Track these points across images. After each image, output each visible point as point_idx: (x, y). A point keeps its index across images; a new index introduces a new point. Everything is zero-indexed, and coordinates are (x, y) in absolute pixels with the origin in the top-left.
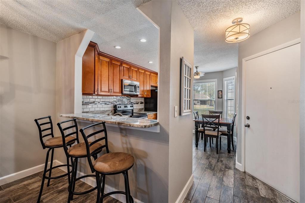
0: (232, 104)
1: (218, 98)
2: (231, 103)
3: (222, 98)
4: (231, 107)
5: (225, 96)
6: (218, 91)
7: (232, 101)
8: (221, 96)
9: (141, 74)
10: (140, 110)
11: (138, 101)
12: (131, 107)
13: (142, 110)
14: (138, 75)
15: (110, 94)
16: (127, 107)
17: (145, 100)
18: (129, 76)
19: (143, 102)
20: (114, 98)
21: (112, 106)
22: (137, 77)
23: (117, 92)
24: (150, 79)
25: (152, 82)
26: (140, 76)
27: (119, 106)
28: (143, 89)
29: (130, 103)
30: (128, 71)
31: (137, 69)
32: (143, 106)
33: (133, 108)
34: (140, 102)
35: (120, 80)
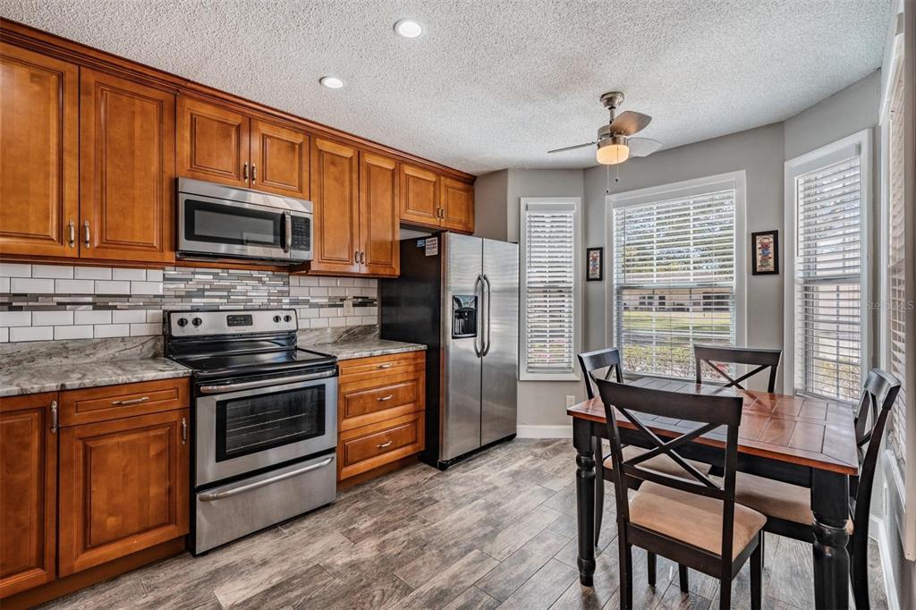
0: (842, 304)
1: (755, 273)
2: (838, 315)
3: (776, 272)
4: (838, 322)
5: (799, 260)
6: (754, 236)
7: (842, 287)
8: (771, 262)
9: (333, 163)
10: (353, 336)
11: (341, 294)
12: (277, 319)
13: (360, 332)
14: (306, 167)
15: (70, 250)
16: (247, 320)
17: (381, 289)
18: (242, 167)
19: (375, 300)
20: (165, 279)
21: (154, 315)
22: (305, 175)
23: (137, 244)
24: (393, 192)
25: (407, 207)
26: (321, 173)
27: (190, 317)
28: (348, 235)
29: (288, 301)
30: (231, 142)
31: (299, 139)
32: (371, 316)
33: (291, 326)
34: (354, 297)
35: (161, 181)
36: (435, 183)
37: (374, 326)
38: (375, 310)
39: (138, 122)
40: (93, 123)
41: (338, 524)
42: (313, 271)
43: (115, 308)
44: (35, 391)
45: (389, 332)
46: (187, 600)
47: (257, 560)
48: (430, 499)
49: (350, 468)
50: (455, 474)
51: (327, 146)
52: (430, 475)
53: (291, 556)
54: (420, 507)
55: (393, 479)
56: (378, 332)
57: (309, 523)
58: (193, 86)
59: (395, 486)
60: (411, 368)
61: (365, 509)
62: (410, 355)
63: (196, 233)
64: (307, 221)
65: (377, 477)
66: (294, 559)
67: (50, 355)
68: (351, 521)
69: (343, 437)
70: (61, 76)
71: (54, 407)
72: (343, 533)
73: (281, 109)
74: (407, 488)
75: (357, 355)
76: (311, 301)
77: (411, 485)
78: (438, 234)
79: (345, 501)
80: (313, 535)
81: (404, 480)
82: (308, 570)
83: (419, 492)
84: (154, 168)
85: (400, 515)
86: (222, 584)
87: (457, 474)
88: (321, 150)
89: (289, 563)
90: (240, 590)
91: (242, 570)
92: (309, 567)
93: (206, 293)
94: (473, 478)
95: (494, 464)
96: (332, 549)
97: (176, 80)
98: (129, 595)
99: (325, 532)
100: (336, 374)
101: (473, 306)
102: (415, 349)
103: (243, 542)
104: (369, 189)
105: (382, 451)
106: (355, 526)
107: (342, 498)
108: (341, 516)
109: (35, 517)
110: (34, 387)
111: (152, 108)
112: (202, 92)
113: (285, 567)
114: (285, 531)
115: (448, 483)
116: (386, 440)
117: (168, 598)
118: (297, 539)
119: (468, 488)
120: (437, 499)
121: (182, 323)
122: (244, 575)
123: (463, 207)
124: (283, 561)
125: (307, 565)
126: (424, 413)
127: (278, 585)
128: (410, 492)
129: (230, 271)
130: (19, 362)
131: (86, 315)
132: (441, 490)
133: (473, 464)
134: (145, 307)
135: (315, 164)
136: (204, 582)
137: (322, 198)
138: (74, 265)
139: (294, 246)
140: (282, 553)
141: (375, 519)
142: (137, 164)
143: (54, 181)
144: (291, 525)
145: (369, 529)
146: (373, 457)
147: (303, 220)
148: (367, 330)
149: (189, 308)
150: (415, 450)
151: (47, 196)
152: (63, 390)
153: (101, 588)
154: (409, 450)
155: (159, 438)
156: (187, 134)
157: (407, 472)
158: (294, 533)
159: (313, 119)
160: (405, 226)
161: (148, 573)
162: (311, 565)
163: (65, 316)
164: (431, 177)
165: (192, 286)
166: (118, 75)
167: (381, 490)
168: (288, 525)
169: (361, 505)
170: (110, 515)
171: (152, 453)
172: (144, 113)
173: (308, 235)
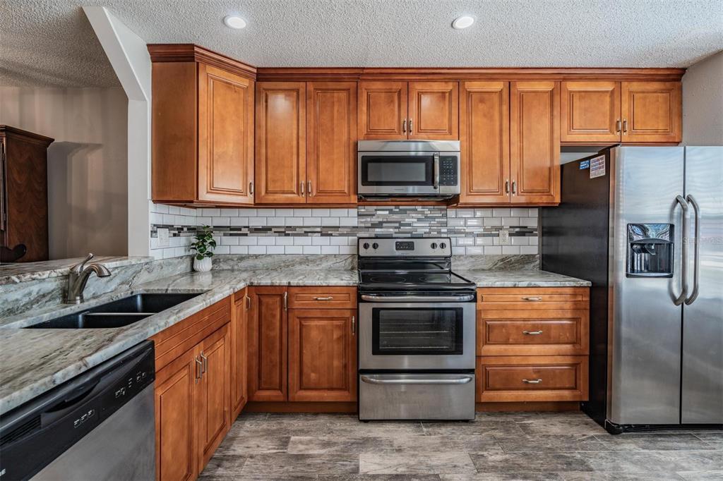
9: (482, 101)
10: (508, 265)
11: (496, 223)
12: (434, 246)
13: (517, 261)
14: (455, 111)
15: (302, 199)
16: (410, 246)
17: (541, 218)
18: (402, 122)
19: (536, 230)
20: (359, 215)
21: (353, 240)
22: (455, 118)
23: (335, 192)
24: (552, 115)
25: (571, 126)
26: (469, 114)
27: (371, 242)
28: (498, 166)
29: (446, 230)
30: (394, 106)
31: (450, 86)
32: (531, 246)
33: (446, 252)
34: (511, 227)
35: (349, 146)
36: (612, 92)
37: (534, 256)
38: (535, 240)
39: (336, 108)
40: (312, 117)
41: (469, 445)
42: (462, 204)
43: (331, 235)
44: (277, 284)
45: (551, 263)
46: (344, 452)
47: (396, 444)
48: (582, 463)
49: (492, 393)
50: (630, 446)
51: (475, 86)
52: (592, 433)
53: (420, 454)
54: (565, 467)
55: (542, 420)
56: (538, 262)
57: (445, 430)
58: (367, 71)
59: (543, 429)
60: (568, 305)
61: (501, 440)
62: (568, 290)
63: (369, 180)
64: (455, 158)
65: (526, 412)
66: (422, 459)
67: (301, 263)
68: (483, 447)
69: (484, 361)
70: (298, 91)
71: (286, 295)
72: (471, 455)
73: (432, 66)
74: (556, 436)
75: (498, 284)
76: (467, 231)
77: (562, 436)
78: (606, 152)
79: (484, 423)
80: (445, 444)
81: (555, 427)
82: (428, 476)
83: (569, 448)
84: (345, 138)
85: (536, 464)
86: (366, 452)
87: (632, 446)
88: (470, 92)
89: (416, 460)
90: (375, 463)
91: (383, 447)
92: (430, 473)
93: (384, 225)
94: (658, 462)
95: (702, 456)
96: (455, 466)
97: (356, 71)
98: (318, 430)
99: (455, 446)
100: (475, 300)
101: (667, 238)
102: (573, 284)
103: (393, 424)
104: (521, 117)
105: (528, 387)
106: (485, 453)
107: (483, 419)
108: (475, 438)
109: (278, 360)
110: (277, 282)
111: (343, 95)
112: (373, 74)
113: (412, 463)
114: (425, 429)
115: (614, 453)
116: (534, 376)
117: (335, 444)
118: (430, 441)
119: (645, 472)
120: (592, 466)
121: (366, 246)
122: (382, 453)
123: (661, 112)
124: (413, 455)
125: (430, 470)
126: (587, 359)
127: (401, 475)
128: (558, 443)
129: (401, 207)
130: (288, 266)
131: (317, 239)
132: (601, 458)
133: (663, 442)
134: (347, 235)
135: (463, 106)
136: (357, 443)
137: (470, 136)
138: (312, 208)
139: (441, 183)
140: (414, 448)
141: (507, 456)
142: (335, 138)
143: (295, 157)
144: (431, 426)
145: (497, 464)
146: (518, 389)
147: (451, 159)
148: (525, 260)
149: (373, 236)
150: (575, 396)
151: (292, 167)
152: (289, 286)
153: (309, 417)
154: (566, 395)
155: (338, 326)
156: (365, 108)
157: (562, 418)
158: (430, 435)
159: (461, 65)
160: (565, 148)
161: (333, 419)
162: (432, 472)
163: (306, 240)
164: (608, 86)
165: (375, 220)
166: (324, 80)
167: (525, 428)
168: (429, 424)
169: (499, 434)
170: (313, 372)
171: (335, 337)
172: (339, 101)
173: (455, 173)
